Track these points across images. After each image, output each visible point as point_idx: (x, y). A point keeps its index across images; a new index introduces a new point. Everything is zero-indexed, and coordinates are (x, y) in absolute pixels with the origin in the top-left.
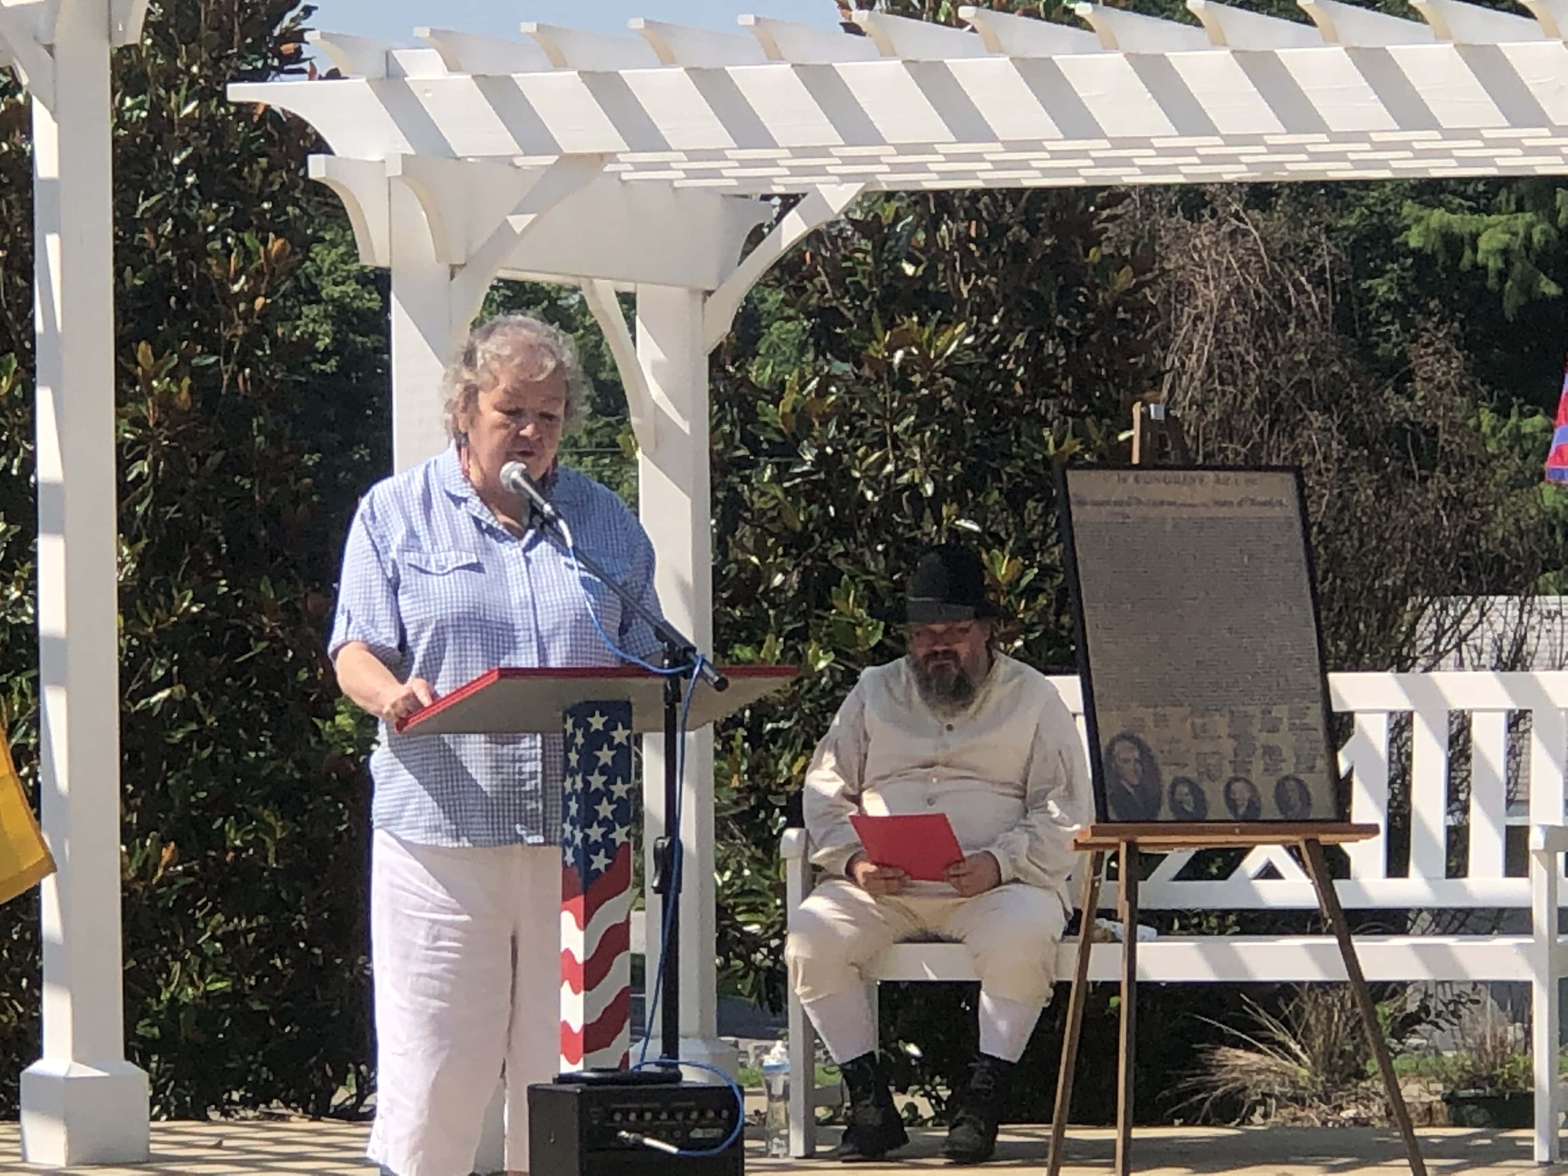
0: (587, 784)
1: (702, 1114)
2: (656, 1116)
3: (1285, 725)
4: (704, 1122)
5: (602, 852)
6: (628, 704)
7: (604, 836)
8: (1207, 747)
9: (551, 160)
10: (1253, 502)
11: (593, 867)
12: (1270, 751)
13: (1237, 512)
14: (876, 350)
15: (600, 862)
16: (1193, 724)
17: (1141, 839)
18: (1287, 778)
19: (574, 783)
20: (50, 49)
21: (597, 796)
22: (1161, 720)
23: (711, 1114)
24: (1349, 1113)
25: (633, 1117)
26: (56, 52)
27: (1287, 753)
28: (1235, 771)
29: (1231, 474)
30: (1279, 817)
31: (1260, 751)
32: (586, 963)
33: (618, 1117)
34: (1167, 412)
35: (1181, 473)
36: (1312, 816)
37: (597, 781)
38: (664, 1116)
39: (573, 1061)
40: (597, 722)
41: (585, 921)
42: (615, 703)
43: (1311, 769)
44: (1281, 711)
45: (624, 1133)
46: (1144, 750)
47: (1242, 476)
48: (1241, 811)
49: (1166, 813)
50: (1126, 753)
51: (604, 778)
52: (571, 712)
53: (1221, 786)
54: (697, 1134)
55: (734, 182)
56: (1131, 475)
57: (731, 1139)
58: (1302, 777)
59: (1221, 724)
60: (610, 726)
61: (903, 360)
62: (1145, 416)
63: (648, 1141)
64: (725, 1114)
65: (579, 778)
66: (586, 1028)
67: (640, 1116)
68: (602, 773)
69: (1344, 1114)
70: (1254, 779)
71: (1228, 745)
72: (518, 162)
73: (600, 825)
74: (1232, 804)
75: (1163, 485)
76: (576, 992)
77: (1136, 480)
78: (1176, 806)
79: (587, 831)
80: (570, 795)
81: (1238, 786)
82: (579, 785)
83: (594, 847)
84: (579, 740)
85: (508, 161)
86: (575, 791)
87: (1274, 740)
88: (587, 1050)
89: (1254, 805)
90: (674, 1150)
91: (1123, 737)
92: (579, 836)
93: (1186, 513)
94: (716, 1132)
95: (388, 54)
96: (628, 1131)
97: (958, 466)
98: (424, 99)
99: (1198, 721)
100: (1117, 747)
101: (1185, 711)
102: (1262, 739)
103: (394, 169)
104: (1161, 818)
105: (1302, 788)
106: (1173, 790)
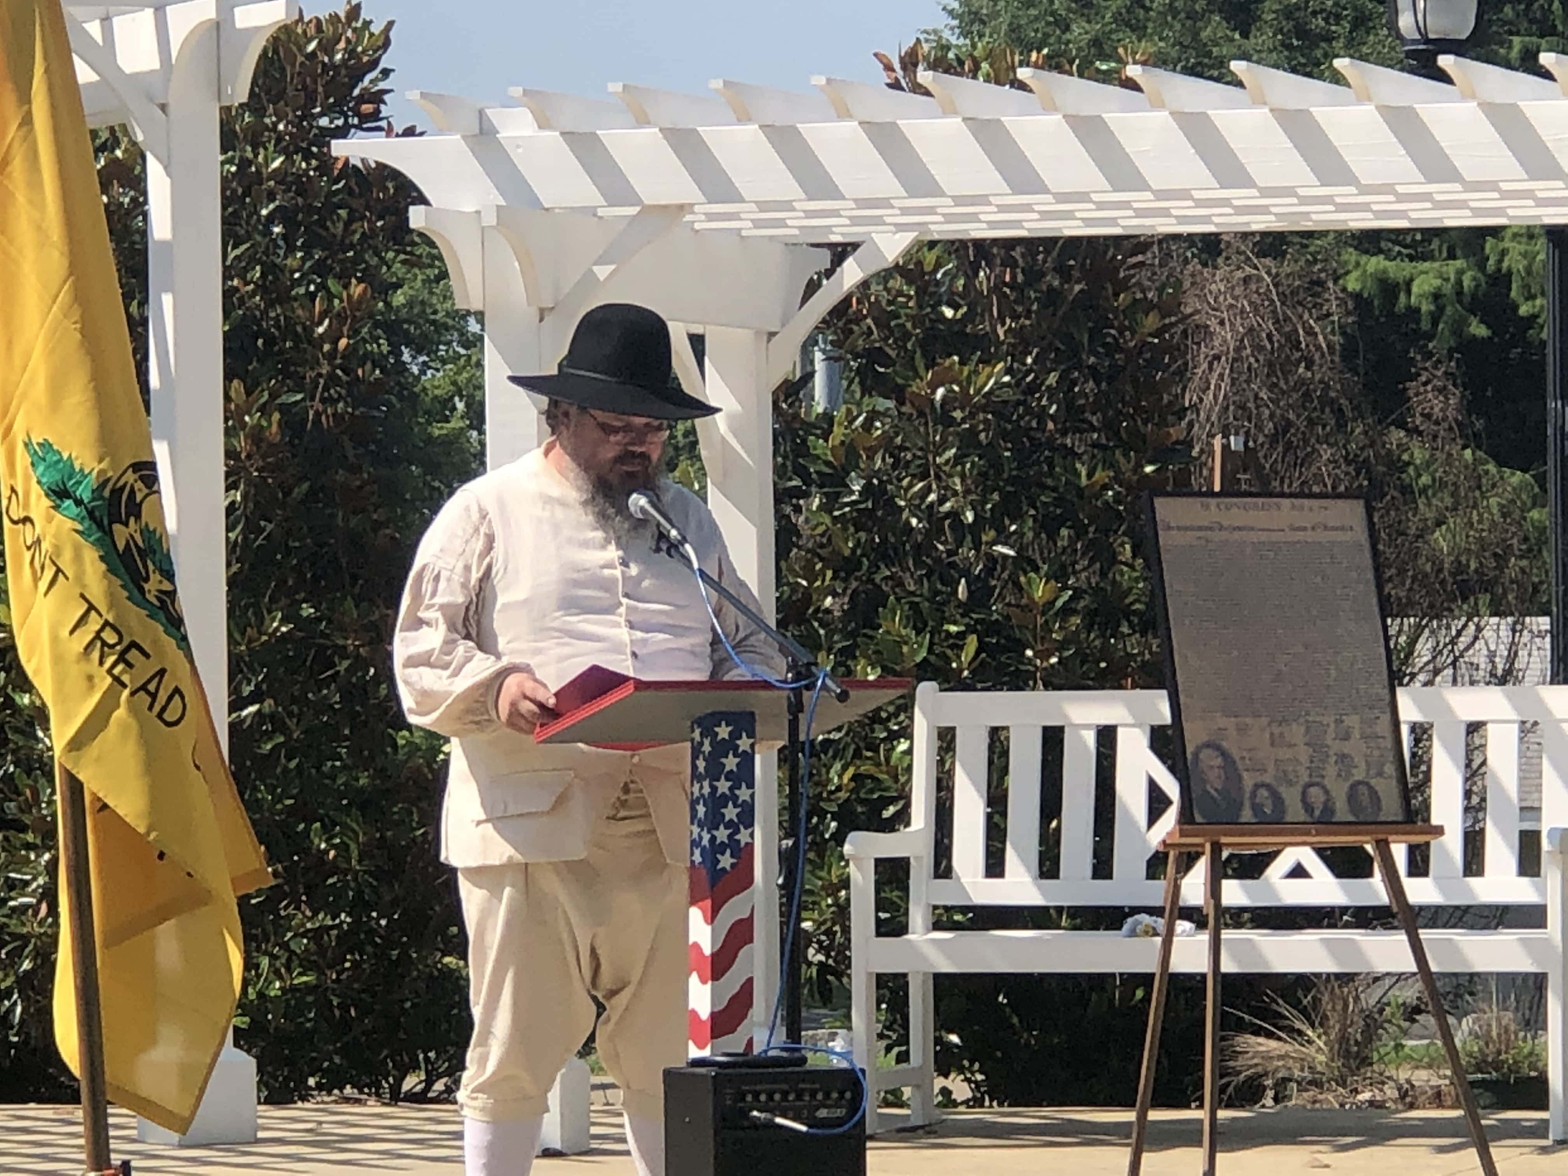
0: (714, 789)
1: (827, 1095)
2: (785, 1097)
3: (1356, 734)
4: (829, 1102)
5: (728, 852)
6: (752, 714)
7: (730, 836)
8: (1284, 753)
9: (633, 211)
10: (1326, 528)
11: (719, 866)
12: (1343, 757)
13: (1309, 536)
14: (918, 387)
15: (726, 861)
16: (1272, 734)
17: (1224, 840)
18: (1360, 783)
19: (701, 788)
20: (163, 107)
21: (723, 801)
22: (1242, 730)
23: (835, 1095)
24: (1366, 1096)
25: (763, 1098)
26: (171, 109)
27: (1359, 760)
28: (1311, 776)
29: (1306, 502)
30: (1352, 819)
31: (1333, 759)
32: (713, 955)
33: (749, 1098)
34: (1246, 444)
35: (1260, 501)
36: (1382, 818)
37: (723, 786)
38: (791, 1097)
39: (701, 1047)
40: (723, 732)
41: (712, 917)
42: (741, 714)
43: (1380, 774)
44: (1353, 721)
45: (755, 1113)
46: (1227, 758)
47: (1316, 502)
48: (1317, 813)
49: (1247, 815)
50: (1211, 761)
51: (729, 784)
52: (698, 722)
53: (1297, 790)
54: (823, 1113)
55: (796, 232)
56: (1213, 501)
57: (856, 1118)
58: (1373, 782)
59: (1296, 732)
60: (735, 736)
61: (944, 398)
62: (1226, 448)
63: (779, 1120)
64: (848, 1095)
65: (706, 784)
66: (713, 1015)
67: (770, 1098)
68: (727, 779)
69: (1360, 1097)
70: (1327, 784)
71: (1303, 754)
72: (600, 212)
73: (726, 828)
74: (1308, 808)
75: (1242, 511)
76: (704, 982)
77: (1218, 506)
78: (1257, 809)
79: (715, 833)
80: (698, 799)
81: (1313, 790)
82: (707, 790)
83: (721, 848)
84: (707, 748)
85: (592, 211)
86: (702, 795)
87: (1347, 747)
88: (713, 1037)
89: (1328, 809)
90: (804, 1128)
91: (1207, 745)
92: (706, 837)
93: (1264, 536)
94: (840, 1112)
95: (481, 113)
96: (759, 1110)
97: (996, 496)
98: (517, 155)
99: (1276, 730)
100: (1202, 755)
101: (1264, 721)
102: (1336, 746)
103: (490, 219)
104: (1243, 820)
105: (1373, 792)
106: (1254, 795)
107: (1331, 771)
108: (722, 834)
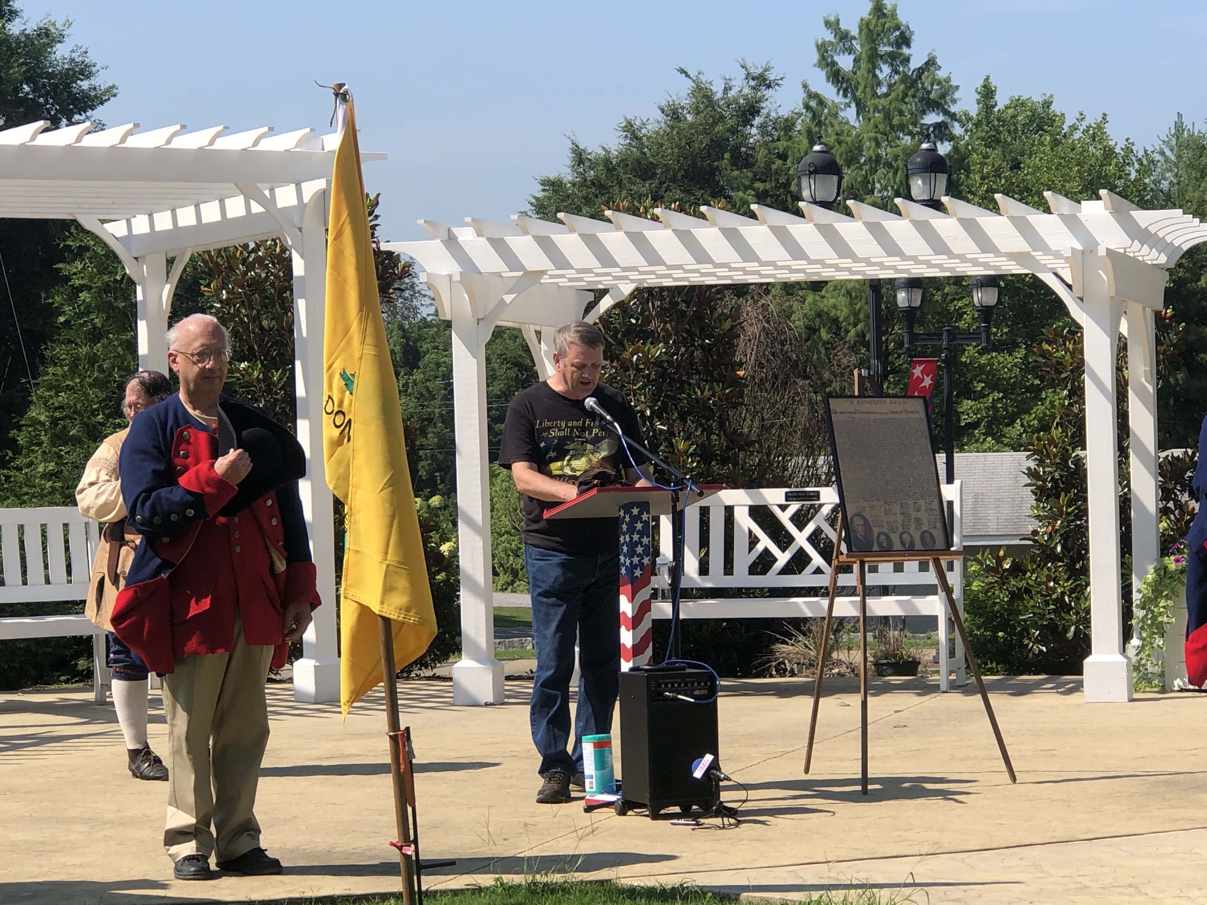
0: (631, 538)
1: (699, 684)
2: (679, 685)
3: (923, 508)
4: (700, 687)
5: (640, 568)
6: (648, 503)
7: (639, 561)
8: (891, 518)
9: (521, 273)
10: (906, 412)
11: (635, 575)
12: (917, 520)
13: (898, 416)
15: (638, 573)
16: (885, 509)
17: (866, 559)
18: (925, 531)
20: (300, 229)
21: (636, 544)
22: (872, 507)
23: (703, 684)
24: (836, 671)
25: (669, 686)
26: (304, 230)
27: (925, 521)
29: (898, 400)
30: (922, 548)
31: (913, 520)
32: (633, 617)
33: (663, 686)
34: (869, 373)
36: (937, 548)
37: (636, 537)
38: (682, 685)
40: (635, 511)
41: (632, 599)
42: (643, 503)
44: (921, 502)
45: (667, 693)
46: (866, 521)
47: (901, 400)
48: (907, 546)
49: (876, 548)
50: (858, 522)
51: (639, 536)
52: (624, 507)
53: (898, 535)
54: (697, 692)
56: (855, 400)
58: (931, 531)
59: (897, 508)
60: (641, 513)
61: (637, 360)
62: (860, 375)
63: (680, 697)
64: (709, 684)
65: (627, 536)
66: (633, 646)
67: (673, 685)
68: (637, 534)
69: (833, 671)
70: (911, 532)
71: (900, 519)
72: (504, 275)
73: (638, 557)
74: (903, 543)
75: (868, 405)
76: (628, 630)
77: (857, 402)
78: (880, 544)
79: (632, 559)
81: (905, 535)
82: (628, 539)
83: (635, 567)
84: (627, 519)
85: (499, 275)
86: (627, 542)
87: (919, 515)
88: (634, 656)
89: (912, 543)
90: (693, 700)
91: (855, 515)
92: (628, 562)
93: (879, 416)
94: (704, 692)
95: (449, 229)
96: (670, 692)
98: (467, 249)
99: (888, 507)
100: (855, 519)
101: (882, 502)
102: (914, 514)
103: (457, 278)
104: (874, 549)
105: (932, 536)
106: (878, 537)
107: (913, 526)
108: (636, 560)
